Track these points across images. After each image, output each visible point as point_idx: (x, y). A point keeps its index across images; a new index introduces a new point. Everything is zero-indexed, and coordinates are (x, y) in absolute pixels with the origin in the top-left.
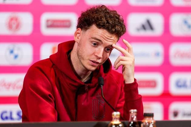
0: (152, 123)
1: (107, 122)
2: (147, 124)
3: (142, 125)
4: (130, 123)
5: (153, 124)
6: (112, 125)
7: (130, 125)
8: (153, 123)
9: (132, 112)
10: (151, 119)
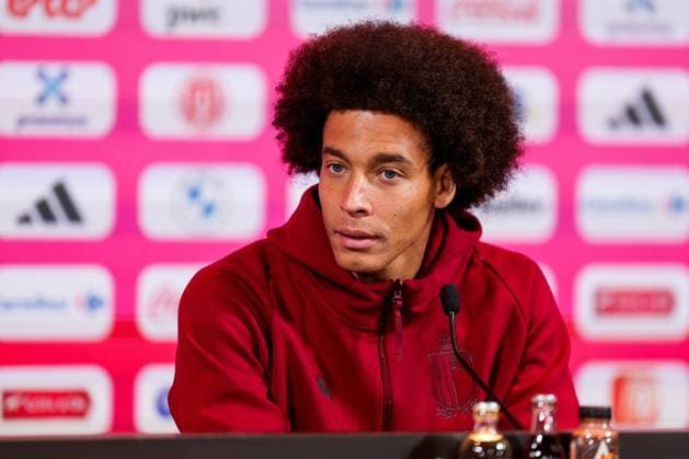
0: (605, 438)
1: (457, 435)
2: (591, 442)
3: (573, 446)
4: (533, 438)
5: (608, 444)
6: (472, 444)
7: (534, 446)
8: (609, 440)
9: (540, 404)
10: (605, 426)
